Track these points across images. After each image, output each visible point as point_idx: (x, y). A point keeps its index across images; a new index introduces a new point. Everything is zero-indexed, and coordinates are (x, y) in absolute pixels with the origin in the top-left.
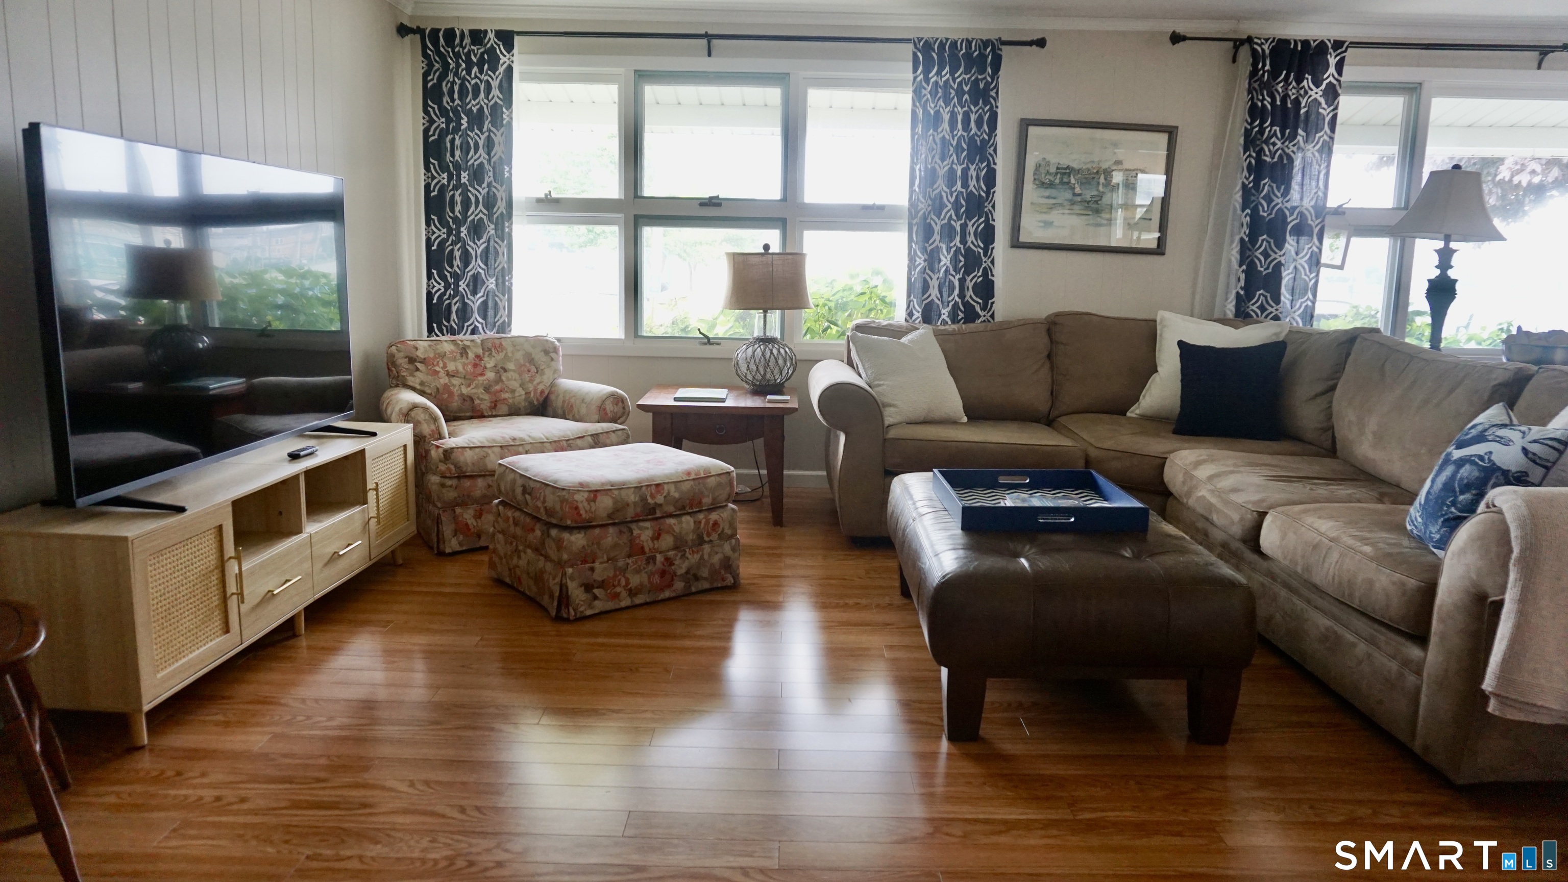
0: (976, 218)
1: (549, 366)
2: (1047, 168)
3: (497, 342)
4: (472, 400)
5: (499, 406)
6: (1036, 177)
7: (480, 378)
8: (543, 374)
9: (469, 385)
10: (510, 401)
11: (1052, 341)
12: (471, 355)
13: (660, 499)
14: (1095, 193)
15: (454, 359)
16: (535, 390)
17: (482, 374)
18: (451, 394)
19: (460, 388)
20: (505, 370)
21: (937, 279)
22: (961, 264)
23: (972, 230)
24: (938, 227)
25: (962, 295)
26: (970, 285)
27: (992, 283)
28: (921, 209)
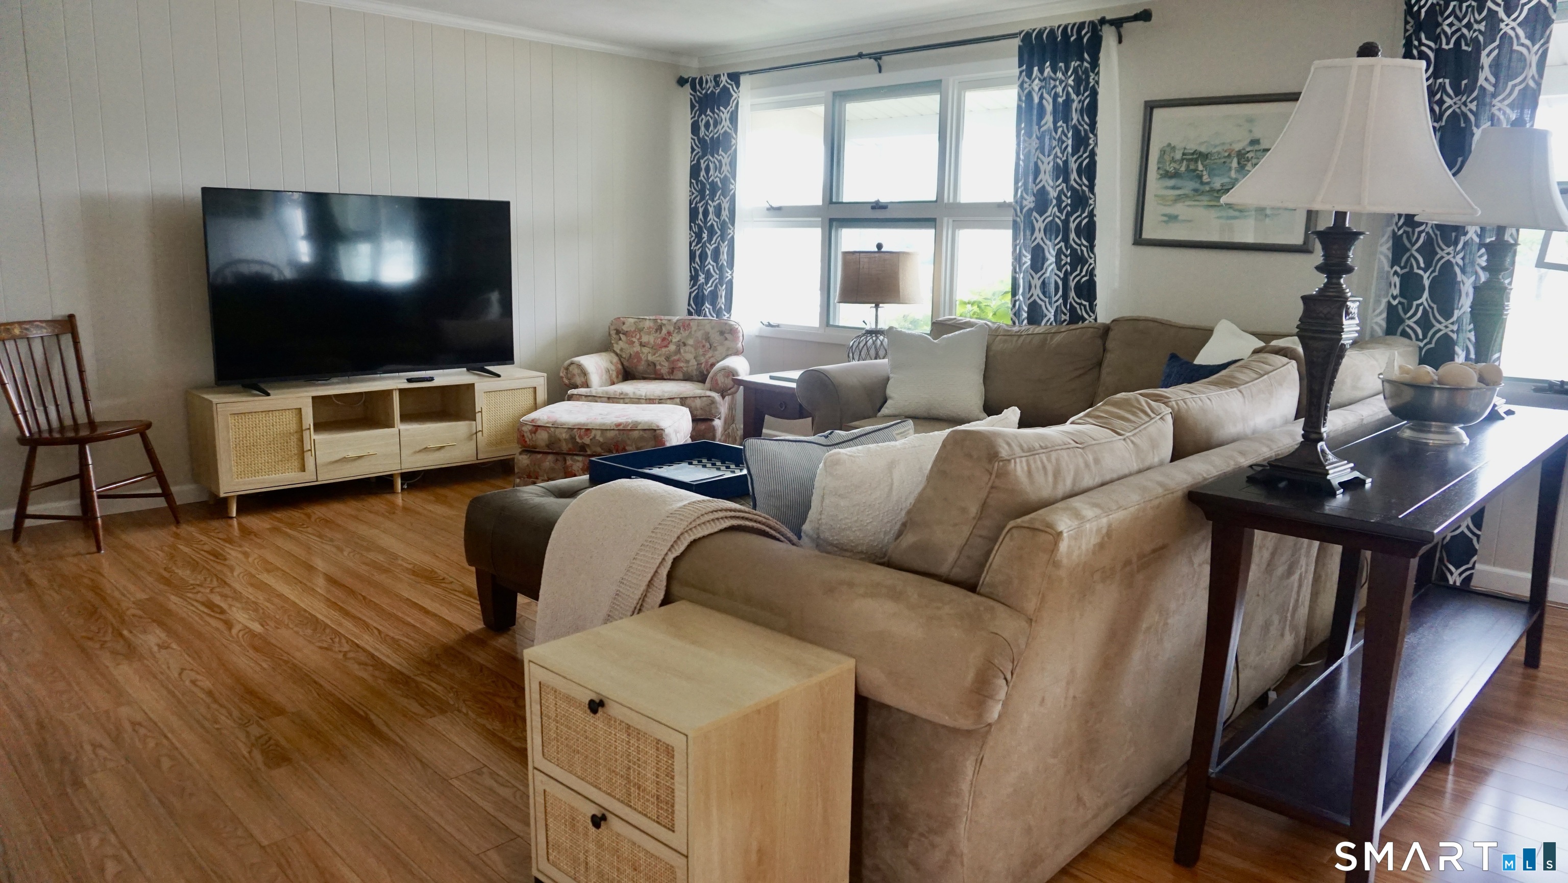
0: (1078, 213)
1: (722, 344)
2: (1172, 155)
3: (687, 322)
4: (655, 365)
5: (675, 372)
6: (1161, 166)
7: (664, 350)
8: (715, 349)
9: (654, 354)
10: (685, 369)
12: (664, 331)
13: (587, 440)
14: (1226, 180)
15: (649, 333)
16: (707, 362)
17: (666, 346)
18: (640, 359)
19: (647, 355)
20: (685, 344)
21: (1039, 279)
22: (1063, 262)
23: (1073, 226)
24: (1040, 225)
25: (1065, 297)
26: (1072, 285)
27: (1094, 283)
28: (1026, 206)
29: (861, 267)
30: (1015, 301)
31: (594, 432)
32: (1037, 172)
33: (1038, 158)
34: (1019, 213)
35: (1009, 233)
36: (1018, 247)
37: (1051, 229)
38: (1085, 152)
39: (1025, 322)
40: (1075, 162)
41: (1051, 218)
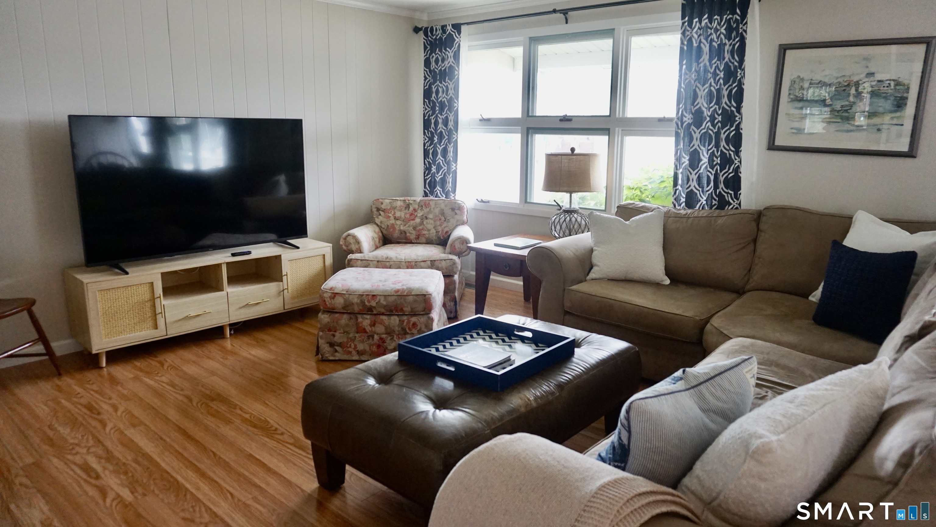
0: (728, 127)
1: (453, 218)
2: (801, 84)
3: (427, 202)
4: (405, 233)
5: (420, 238)
6: (791, 92)
7: (412, 222)
8: (449, 221)
9: (405, 225)
10: (427, 236)
11: (758, 229)
12: (411, 208)
13: (373, 304)
14: (847, 103)
15: (401, 210)
16: (443, 230)
17: (413, 220)
18: (394, 229)
19: (400, 226)
20: (427, 218)
21: (696, 174)
22: (715, 163)
23: (723, 136)
24: (697, 135)
25: (716, 187)
26: (722, 179)
27: (739, 178)
28: (685, 121)
29: (563, 166)
30: (676, 190)
31: (378, 297)
32: (695, 96)
33: (696, 86)
34: (680, 127)
35: (673, 139)
36: (679, 151)
37: (705, 138)
38: (734, 82)
39: (684, 204)
40: (727, 90)
41: (705, 130)
